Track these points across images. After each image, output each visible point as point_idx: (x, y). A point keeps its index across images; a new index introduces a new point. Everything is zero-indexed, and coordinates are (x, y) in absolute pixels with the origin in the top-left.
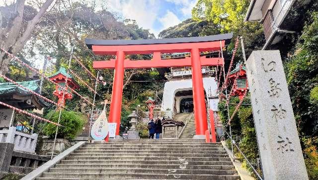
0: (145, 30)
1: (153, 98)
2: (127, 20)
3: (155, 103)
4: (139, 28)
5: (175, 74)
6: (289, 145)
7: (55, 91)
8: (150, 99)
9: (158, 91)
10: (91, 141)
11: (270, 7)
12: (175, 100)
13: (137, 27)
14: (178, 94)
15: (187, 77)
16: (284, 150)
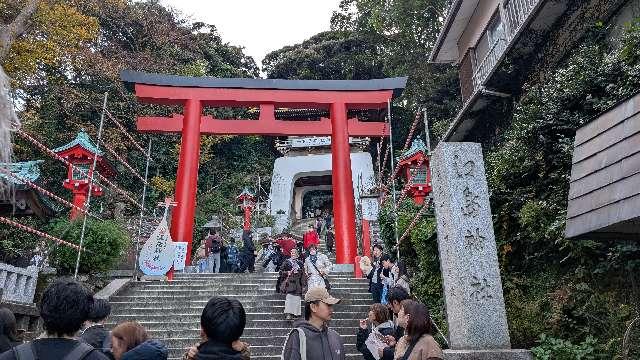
0: (234, 48)
1: (252, 190)
2: (199, 25)
3: (255, 200)
4: (223, 44)
5: (296, 143)
6: (487, 289)
7: (67, 180)
8: (246, 191)
9: (262, 175)
10: (139, 279)
11: (473, 44)
12: (294, 194)
13: (217, 40)
14: (301, 182)
15: (318, 149)
16: (479, 296)
